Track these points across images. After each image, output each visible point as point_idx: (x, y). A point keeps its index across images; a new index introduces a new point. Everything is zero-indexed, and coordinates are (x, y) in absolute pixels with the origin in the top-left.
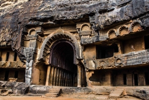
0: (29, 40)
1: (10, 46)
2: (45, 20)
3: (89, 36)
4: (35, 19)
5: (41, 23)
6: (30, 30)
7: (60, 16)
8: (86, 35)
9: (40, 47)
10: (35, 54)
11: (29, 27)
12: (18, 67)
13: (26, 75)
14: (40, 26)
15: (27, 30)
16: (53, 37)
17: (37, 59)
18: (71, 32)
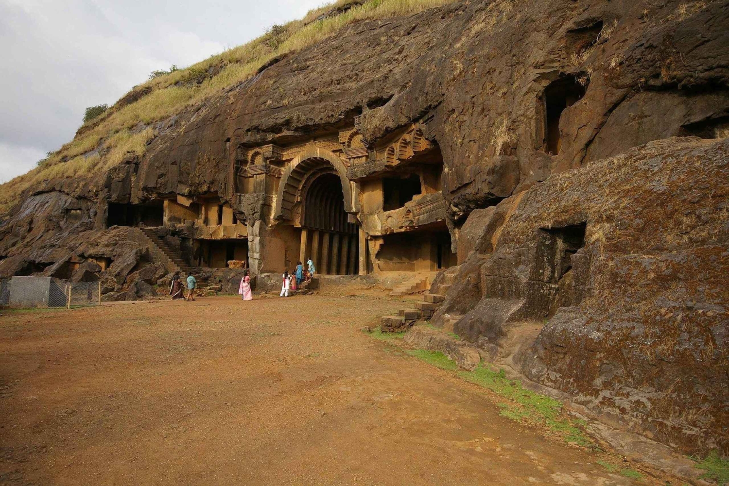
0: (252, 177)
1: (216, 192)
2: (276, 129)
3: (364, 158)
4: (257, 129)
5: (270, 137)
6: (251, 153)
7: (303, 118)
8: (359, 157)
9: (277, 191)
10: (266, 206)
11: (247, 146)
12: (241, 236)
13: (249, 254)
14: (269, 143)
15: (245, 155)
16: (299, 166)
17: (272, 217)
18: (334, 151)
